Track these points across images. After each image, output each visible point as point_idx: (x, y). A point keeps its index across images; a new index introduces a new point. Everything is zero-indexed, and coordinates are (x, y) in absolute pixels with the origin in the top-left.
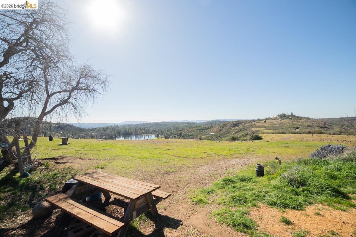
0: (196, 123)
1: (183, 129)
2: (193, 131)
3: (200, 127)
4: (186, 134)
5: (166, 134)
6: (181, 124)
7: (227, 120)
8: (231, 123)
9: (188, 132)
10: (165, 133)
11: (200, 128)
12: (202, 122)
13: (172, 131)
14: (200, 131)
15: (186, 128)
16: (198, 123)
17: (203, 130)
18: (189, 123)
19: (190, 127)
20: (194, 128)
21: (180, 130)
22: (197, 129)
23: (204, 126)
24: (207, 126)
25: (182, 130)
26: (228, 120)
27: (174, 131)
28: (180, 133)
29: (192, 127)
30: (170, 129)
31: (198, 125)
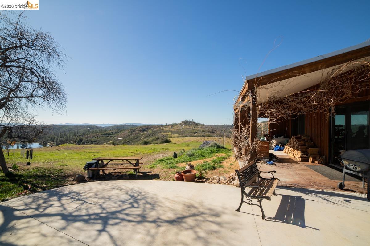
0: (101, 127)
1: (84, 134)
2: (97, 136)
3: (105, 131)
4: (88, 140)
5: (58, 141)
6: (81, 128)
7: (136, 125)
8: (140, 128)
9: (90, 137)
10: (57, 139)
11: (106, 133)
12: (107, 126)
13: (68, 137)
14: (106, 136)
15: (87, 133)
16: (103, 127)
17: (109, 134)
18: (91, 127)
19: (93, 132)
20: (98, 132)
21: (80, 136)
22: (102, 134)
23: (111, 130)
24: (114, 131)
25: (82, 135)
26: (138, 125)
27: (71, 136)
28: (80, 139)
29: (96, 132)
30: (65, 135)
31: (103, 129)
